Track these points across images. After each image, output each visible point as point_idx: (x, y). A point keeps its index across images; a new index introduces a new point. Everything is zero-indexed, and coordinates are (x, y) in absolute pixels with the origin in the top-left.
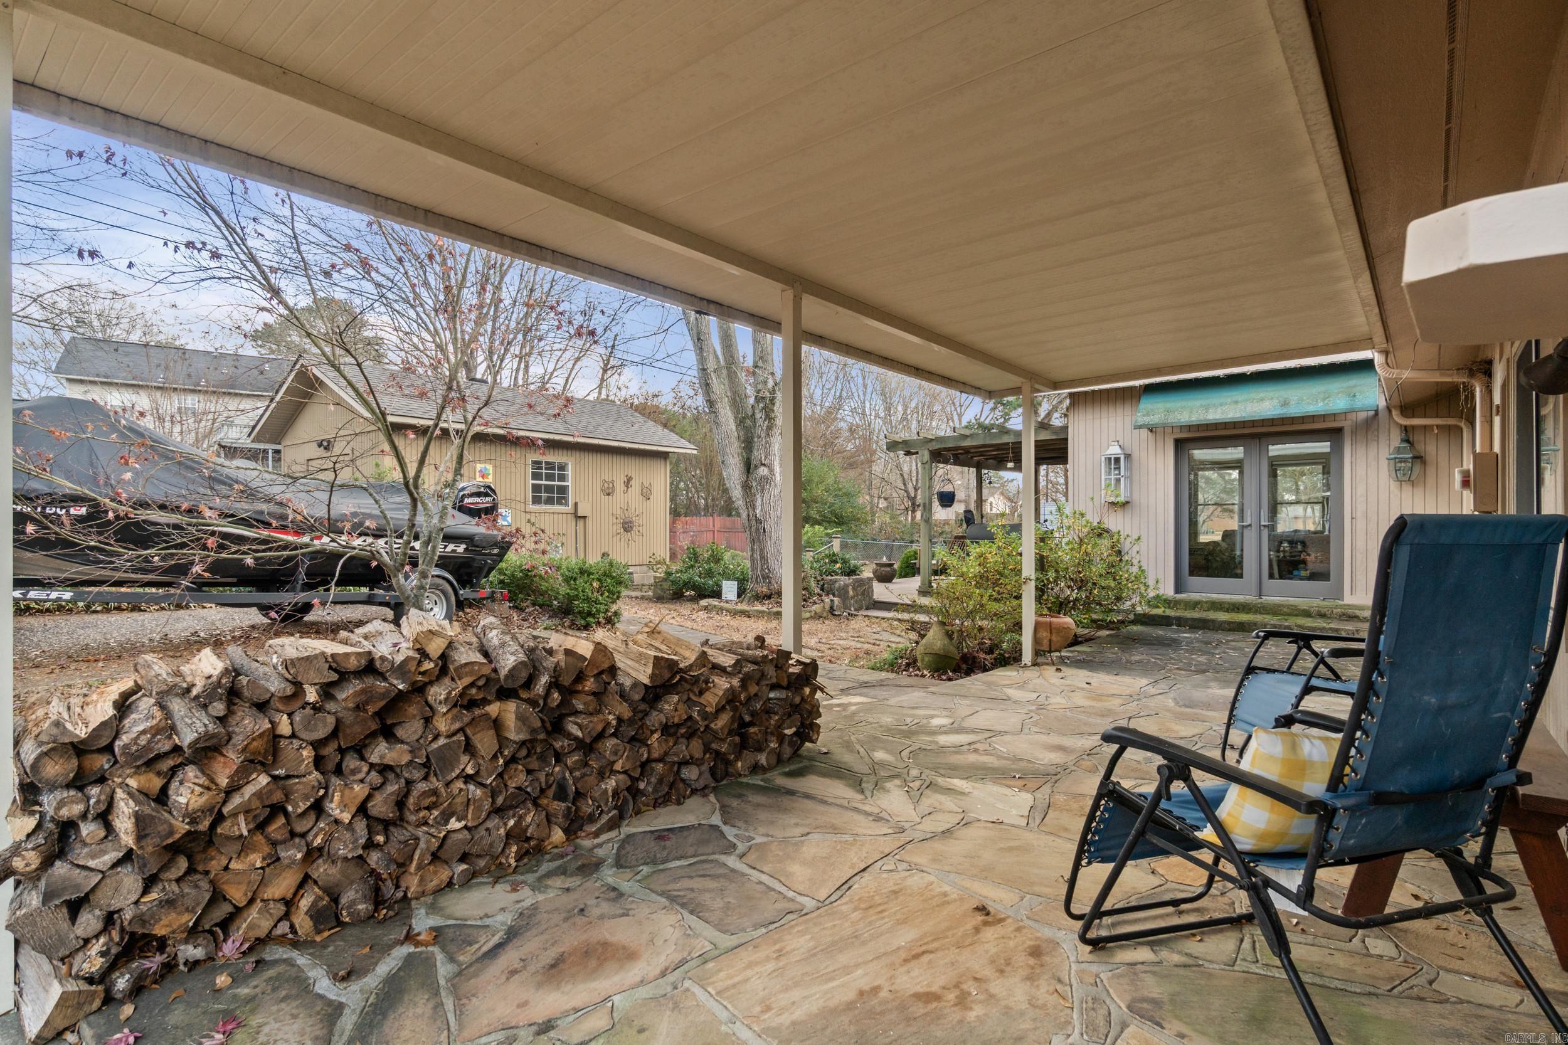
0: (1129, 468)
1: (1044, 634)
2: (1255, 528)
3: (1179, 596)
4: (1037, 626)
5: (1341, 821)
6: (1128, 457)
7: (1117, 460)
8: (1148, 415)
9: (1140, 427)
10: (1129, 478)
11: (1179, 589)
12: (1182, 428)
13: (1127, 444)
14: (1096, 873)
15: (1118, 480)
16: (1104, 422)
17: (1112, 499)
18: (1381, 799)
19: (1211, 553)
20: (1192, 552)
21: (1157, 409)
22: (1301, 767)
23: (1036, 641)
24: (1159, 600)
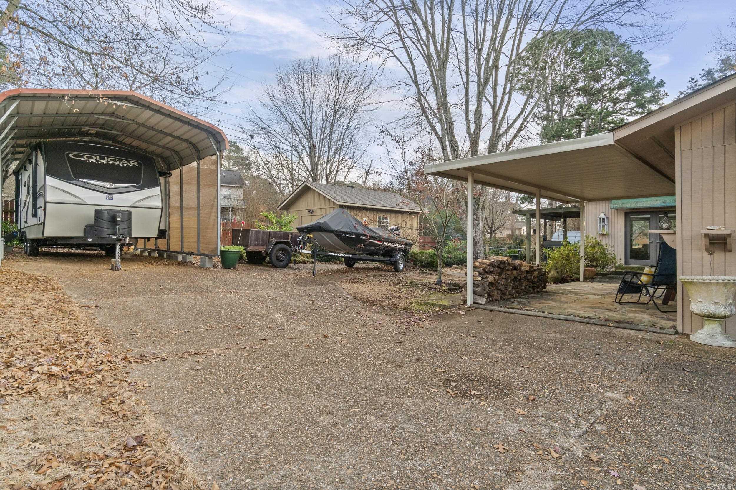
0: (608, 222)
1: (587, 273)
2: (654, 244)
3: (626, 266)
4: (585, 271)
5: (656, 277)
6: (607, 218)
7: (604, 219)
8: (615, 204)
9: (613, 209)
10: (608, 225)
11: (626, 263)
12: (627, 209)
13: (607, 213)
14: (620, 295)
15: (604, 226)
16: (598, 205)
17: (601, 233)
18: (661, 275)
19: (638, 252)
20: (631, 251)
21: (619, 203)
22: (651, 271)
23: (584, 275)
24: (620, 267)
